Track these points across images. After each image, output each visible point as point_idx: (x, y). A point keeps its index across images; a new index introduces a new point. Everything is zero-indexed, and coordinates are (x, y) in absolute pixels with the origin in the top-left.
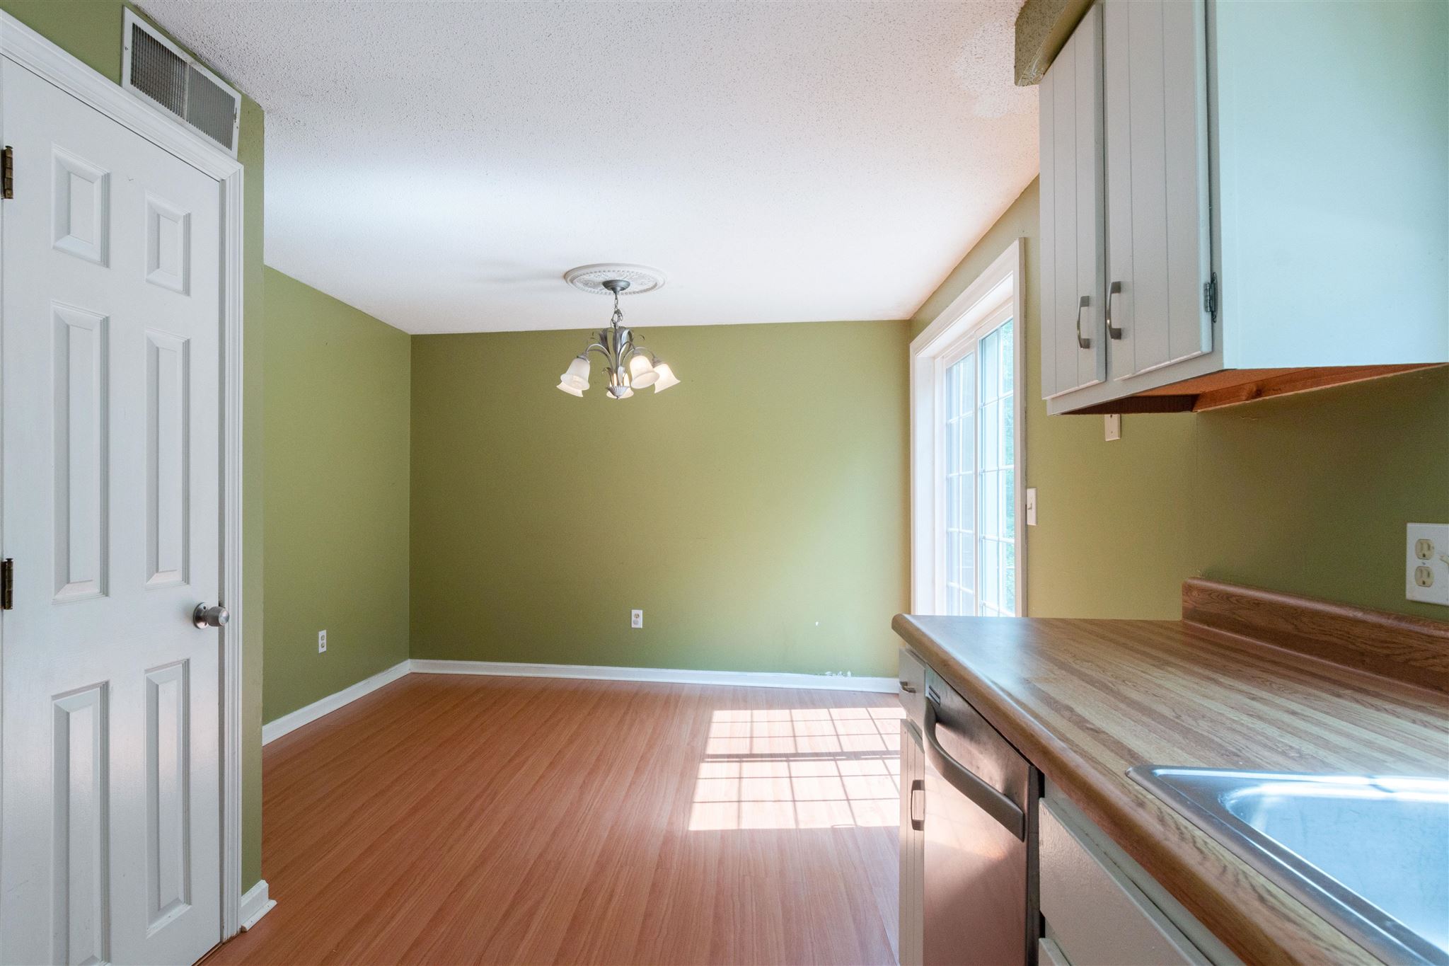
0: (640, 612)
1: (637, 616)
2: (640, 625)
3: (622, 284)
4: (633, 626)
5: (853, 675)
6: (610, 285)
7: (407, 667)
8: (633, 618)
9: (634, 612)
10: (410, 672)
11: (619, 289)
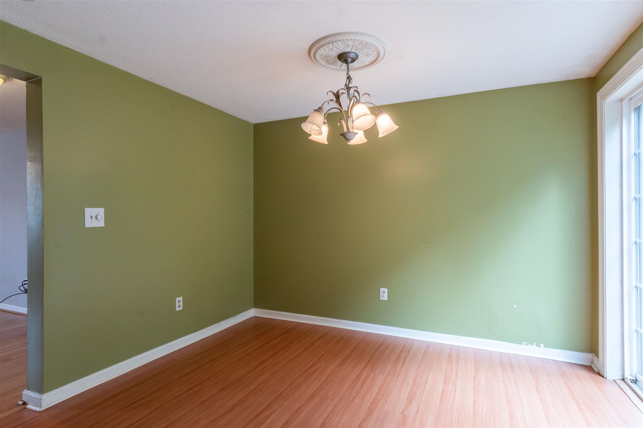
0: (386, 290)
1: (384, 292)
2: (386, 298)
3: (352, 55)
4: (381, 299)
5: (545, 346)
6: (343, 57)
7: (252, 313)
8: (381, 294)
9: (382, 289)
10: (253, 316)
11: (350, 60)
